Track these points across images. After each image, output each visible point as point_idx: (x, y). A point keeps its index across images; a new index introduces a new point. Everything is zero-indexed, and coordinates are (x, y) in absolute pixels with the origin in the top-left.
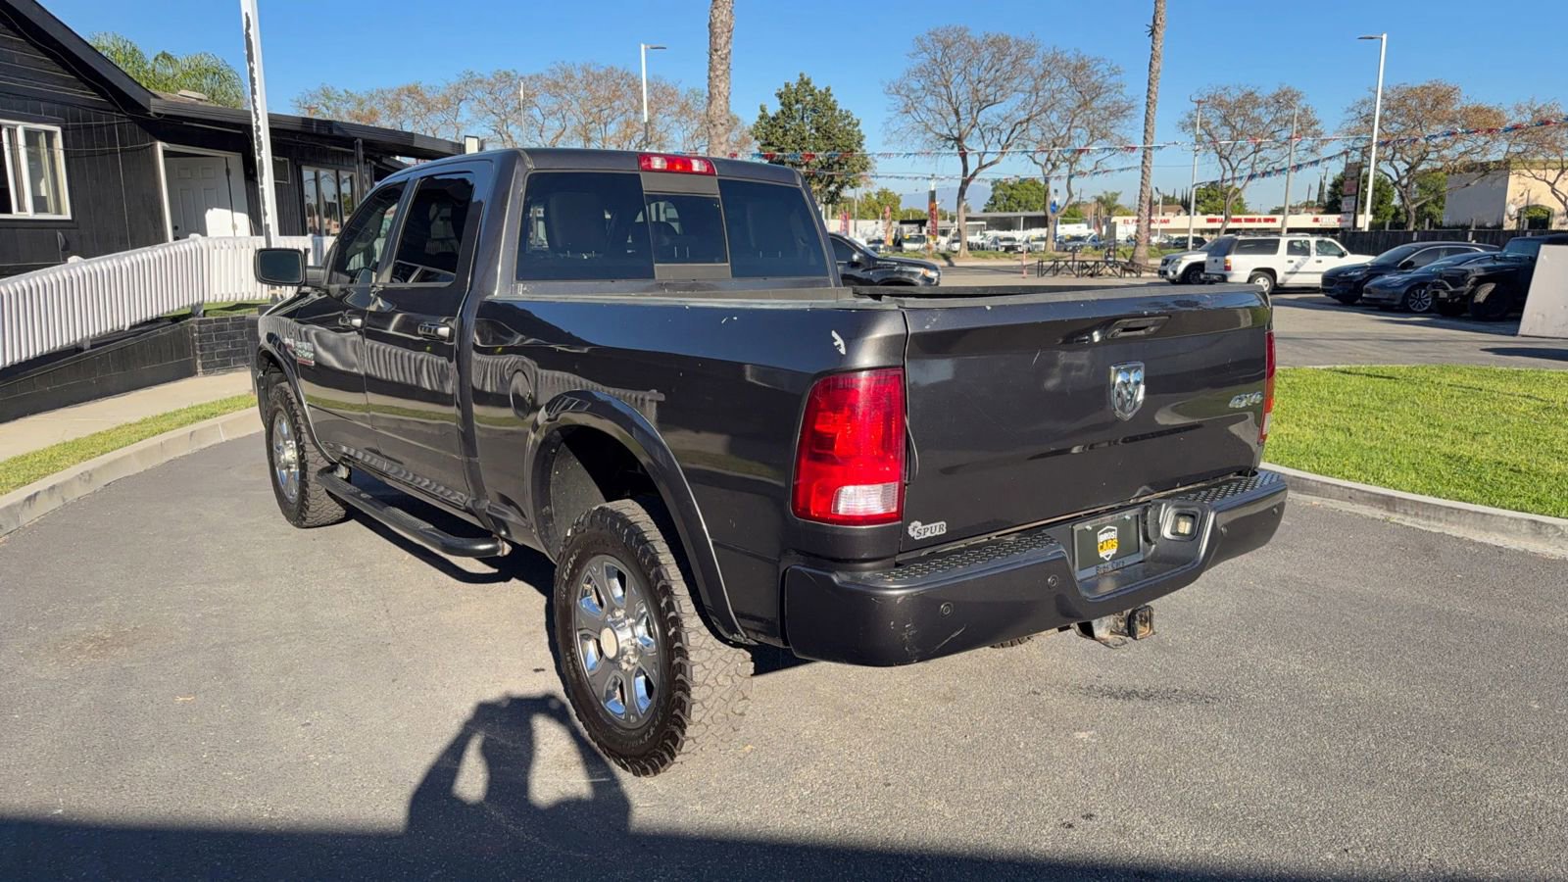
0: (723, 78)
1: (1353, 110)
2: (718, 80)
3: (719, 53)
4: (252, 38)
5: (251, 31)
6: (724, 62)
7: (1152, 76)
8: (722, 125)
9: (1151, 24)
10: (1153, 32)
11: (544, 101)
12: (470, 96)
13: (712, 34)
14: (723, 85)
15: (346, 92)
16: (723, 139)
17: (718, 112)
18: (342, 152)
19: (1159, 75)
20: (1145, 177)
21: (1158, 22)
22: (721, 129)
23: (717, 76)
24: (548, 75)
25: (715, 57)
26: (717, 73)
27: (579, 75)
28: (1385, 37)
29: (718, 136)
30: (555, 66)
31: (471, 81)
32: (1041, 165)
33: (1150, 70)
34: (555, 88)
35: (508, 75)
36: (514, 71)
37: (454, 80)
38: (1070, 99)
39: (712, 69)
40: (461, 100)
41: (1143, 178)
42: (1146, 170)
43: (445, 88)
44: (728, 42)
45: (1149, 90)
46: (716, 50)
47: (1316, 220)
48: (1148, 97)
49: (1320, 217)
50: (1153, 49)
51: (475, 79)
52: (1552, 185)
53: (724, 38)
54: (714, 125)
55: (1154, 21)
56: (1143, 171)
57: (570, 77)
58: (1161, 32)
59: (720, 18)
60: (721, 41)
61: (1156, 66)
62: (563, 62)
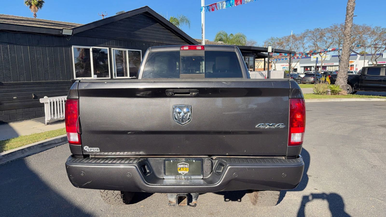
0: (350, 22)
2: (348, 23)
3: (349, 15)
4: (203, 29)
5: (203, 27)
6: (350, 17)
8: (348, 36)
11: (328, 35)
12: (307, 36)
13: (347, 10)
14: (350, 24)
15: (277, 38)
16: (348, 40)
17: (347, 32)
18: (247, 52)
22: (348, 37)
23: (348, 22)
24: (330, 28)
25: (347, 16)
26: (348, 21)
27: (339, 27)
29: (346, 39)
30: (332, 25)
31: (307, 32)
34: (331, 31)
35: (318, 29)
36: (320, 28)
37: (303, 32)
39: (346, 20)
40: (305, 37)
43: (301, 34)
44: (352, 11)
46: (348, 14)
51: (309, 31)
53: (351, 10)
54: (346, 36)
57: (336, 27)
59: (350, 5)
60: (350, 12)
62: (335, 24)
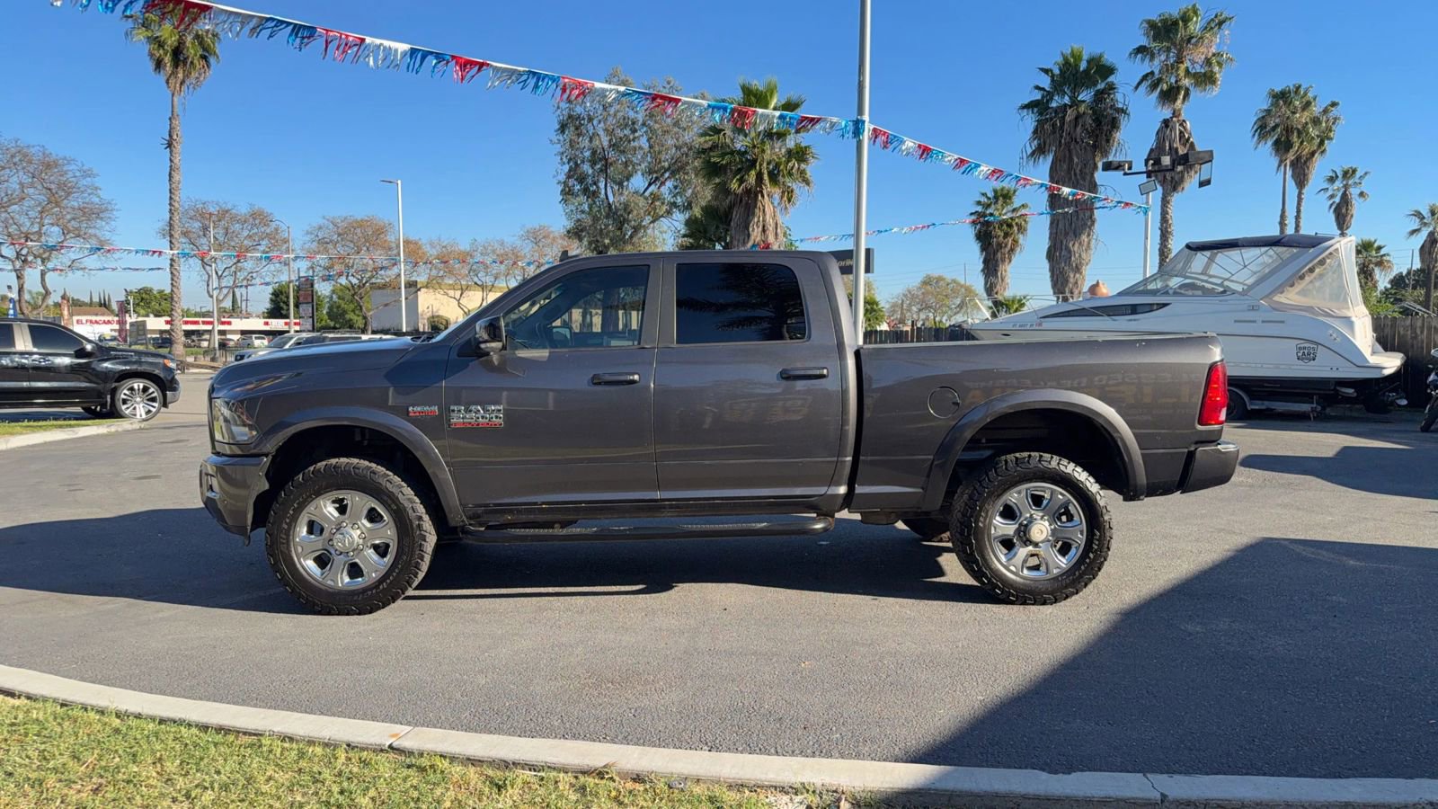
1: (312, 233)
7: (174, 186)
9: (168, 138)
10: (170, 145)
19: (180, 186)
20: (175, 279)
21: (175, 137)
28: (399, 182)
32: (10, 260)
33: (170, 180)
38: (36, 195)
41: (172, 280)
42: (175, 272)
45: (171, 198)
47: (266, 324)
48: (170, 204)
49: (270, 321)
50: (171, 161)
52: (459, 301)
55: (170, 136)
56: (172, 273)
58: (178, 148)
61: (176, 177)
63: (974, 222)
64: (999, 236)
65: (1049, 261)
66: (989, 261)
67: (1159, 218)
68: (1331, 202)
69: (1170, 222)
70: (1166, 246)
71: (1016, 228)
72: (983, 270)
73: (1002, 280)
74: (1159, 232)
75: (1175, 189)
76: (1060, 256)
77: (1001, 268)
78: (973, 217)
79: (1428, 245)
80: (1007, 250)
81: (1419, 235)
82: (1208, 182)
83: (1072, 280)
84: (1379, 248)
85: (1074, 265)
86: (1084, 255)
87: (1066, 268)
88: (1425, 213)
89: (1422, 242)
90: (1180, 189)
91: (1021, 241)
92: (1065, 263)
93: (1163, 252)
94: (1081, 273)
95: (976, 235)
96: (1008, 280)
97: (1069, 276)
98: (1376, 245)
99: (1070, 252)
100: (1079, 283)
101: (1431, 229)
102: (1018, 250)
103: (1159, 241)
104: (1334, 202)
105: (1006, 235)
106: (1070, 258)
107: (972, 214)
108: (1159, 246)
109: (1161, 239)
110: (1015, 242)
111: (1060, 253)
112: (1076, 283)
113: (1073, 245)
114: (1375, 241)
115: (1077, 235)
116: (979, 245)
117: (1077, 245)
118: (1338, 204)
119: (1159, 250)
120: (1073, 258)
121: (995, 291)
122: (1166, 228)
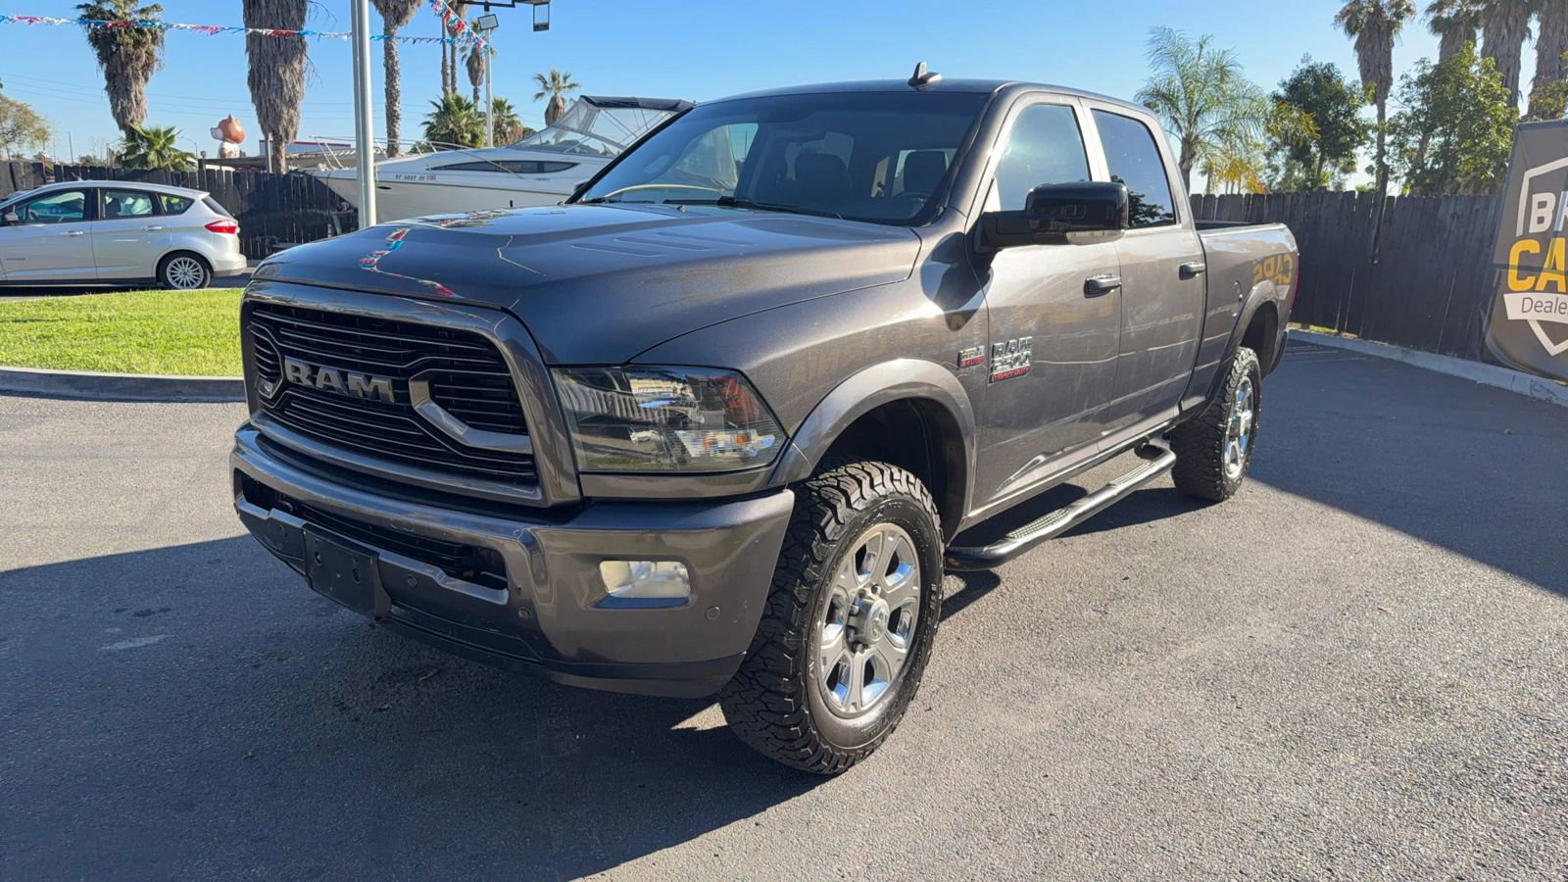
63: (82, 20)
64: (127, 44)
65: (252, 90)
66: (115, 76)
67: (383, 52)
68: (463, 54)
69: (396, 59)
70: (393, 87)
71: (149, 37)
72: (106, 89)
73: (138, 104)
74: (385, 69)
75: (398, 21)
76: (269, 85)
77: (135, 87)
78: (83, 12)
79: (551, 110)
80: (140, 64)
81: (543, 100)
82: (545, 27)
83: (285, 116)
84: (509, 108)
85: (287, 98)
86: (298, 88)
87: (278, 101)
88: (548, 78)
89: (546, 107)
90: (404, 21)
91: (157, 54)
92: (276, 94)
93: (392, 94)
94: (295, 109)
95: (91, 38)
96: (145, 105)
97: (281, 111)
98: (506, 105)
99: (281, 80)
100: (294, 120)
101: (553, 94)
102: (156, 65)
103: (385, 80)
104: (465, 55)
105: (138, 44)
106: (282, 88)
107: (80, 7)
108: (385, 86)
109: (387, 78)
110: (150, 54)
111: (269, 81)
112: (291, 120)
113: (284, 72)
114: (506, 100)
115: (288, 61)
116: (96, 52)
117: (288, 73)
118: (470, 58)
119: (386, 90)
120: (285, 88)
121: (130, 118)
122: (392, 66)
